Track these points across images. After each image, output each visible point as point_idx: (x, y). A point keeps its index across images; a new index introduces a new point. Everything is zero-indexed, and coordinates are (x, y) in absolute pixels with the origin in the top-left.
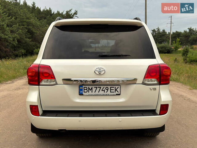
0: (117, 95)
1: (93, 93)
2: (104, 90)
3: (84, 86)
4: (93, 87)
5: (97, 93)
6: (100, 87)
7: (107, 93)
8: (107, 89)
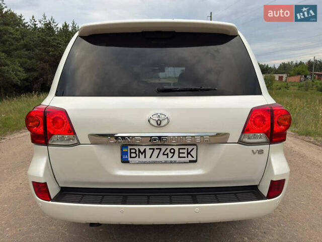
0: (191, 162)
2: (167, 154)
4: (147, 148)
7: (173, 159)
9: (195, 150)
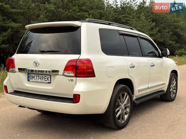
0: (48, 83)
1: (35, 80)
2: (41, 79)
3: (30, 75)
4: (35, 75)
5: (37, 80)
6: (39, 76)
7: (43, 81)
8: (43, 77)
9: (50, 78)
